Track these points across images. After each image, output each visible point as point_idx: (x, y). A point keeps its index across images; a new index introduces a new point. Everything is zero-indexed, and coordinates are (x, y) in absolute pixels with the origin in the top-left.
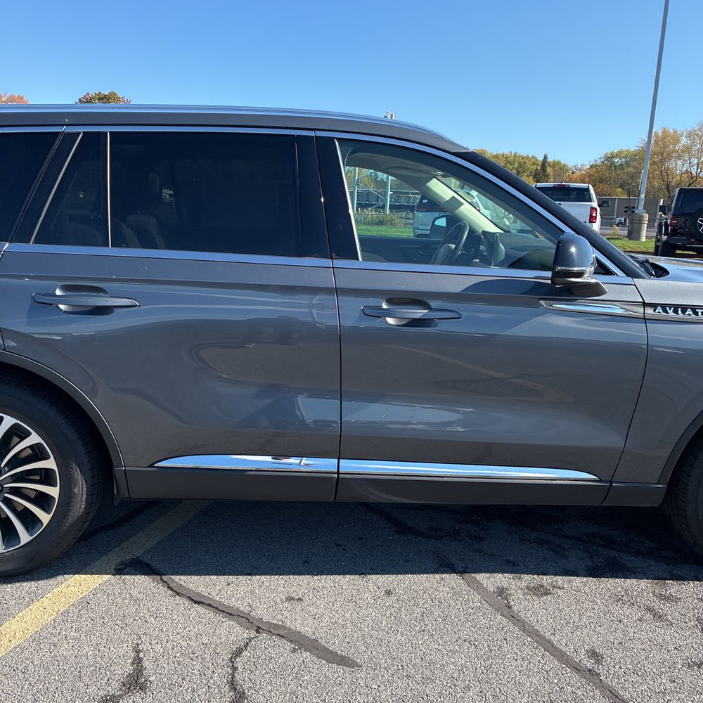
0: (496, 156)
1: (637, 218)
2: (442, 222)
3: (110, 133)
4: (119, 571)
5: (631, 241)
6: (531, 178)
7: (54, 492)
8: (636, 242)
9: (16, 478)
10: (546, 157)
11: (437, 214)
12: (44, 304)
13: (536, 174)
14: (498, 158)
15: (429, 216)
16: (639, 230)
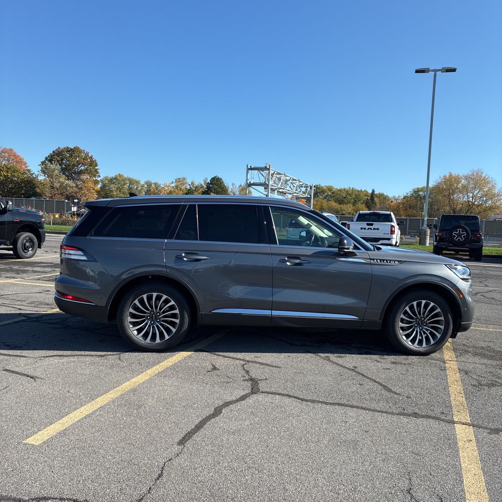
0: (340, 190)
1: (423, 232)
2: (304, 234)
3: (198, 205)
4: (196, 351)
5: (420, 246)
6: (364, 205)
7: (177, 321)
8: (423, 246)
9: (164, 317)
10: (373, 191)
11: (300, 229)
12: (179, 258)
13: (367, 203)
14: (341, 191)
15: (297, 230)
16: (425, 239)
